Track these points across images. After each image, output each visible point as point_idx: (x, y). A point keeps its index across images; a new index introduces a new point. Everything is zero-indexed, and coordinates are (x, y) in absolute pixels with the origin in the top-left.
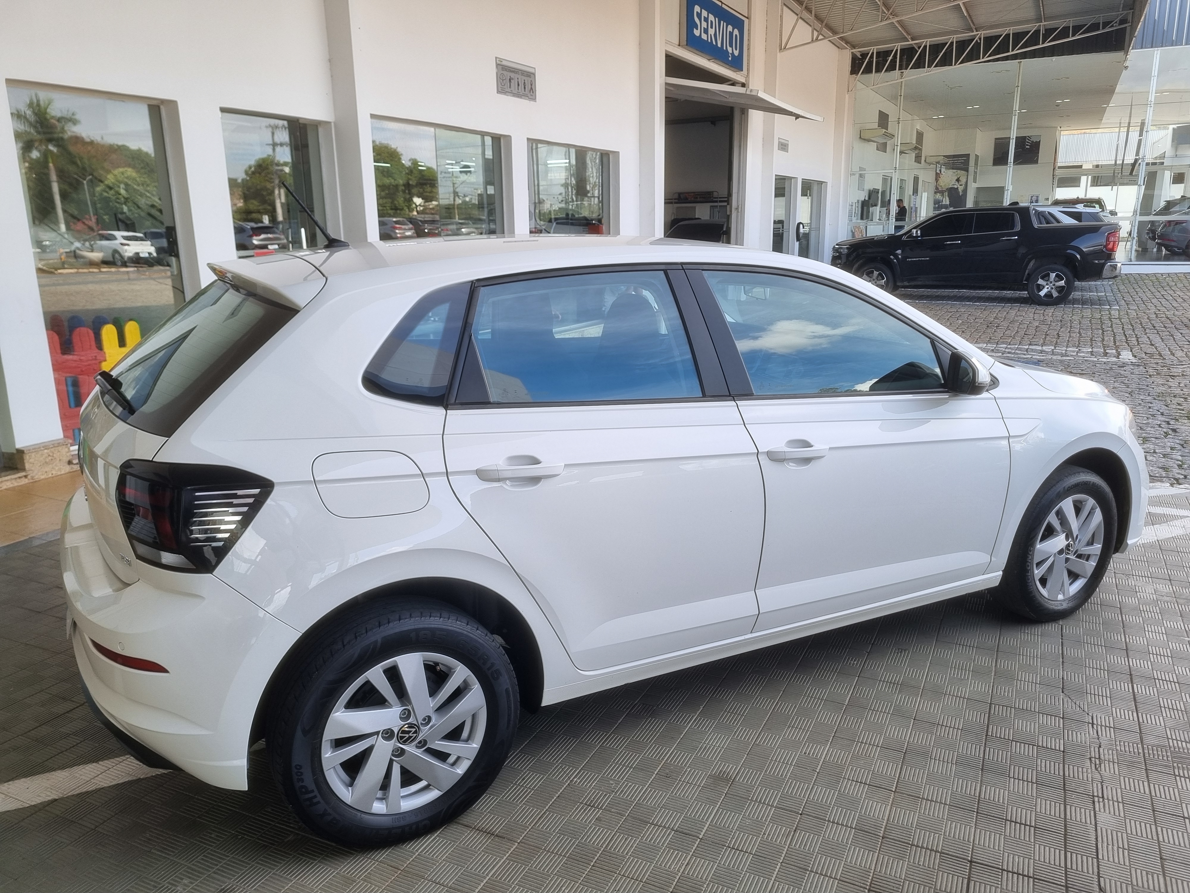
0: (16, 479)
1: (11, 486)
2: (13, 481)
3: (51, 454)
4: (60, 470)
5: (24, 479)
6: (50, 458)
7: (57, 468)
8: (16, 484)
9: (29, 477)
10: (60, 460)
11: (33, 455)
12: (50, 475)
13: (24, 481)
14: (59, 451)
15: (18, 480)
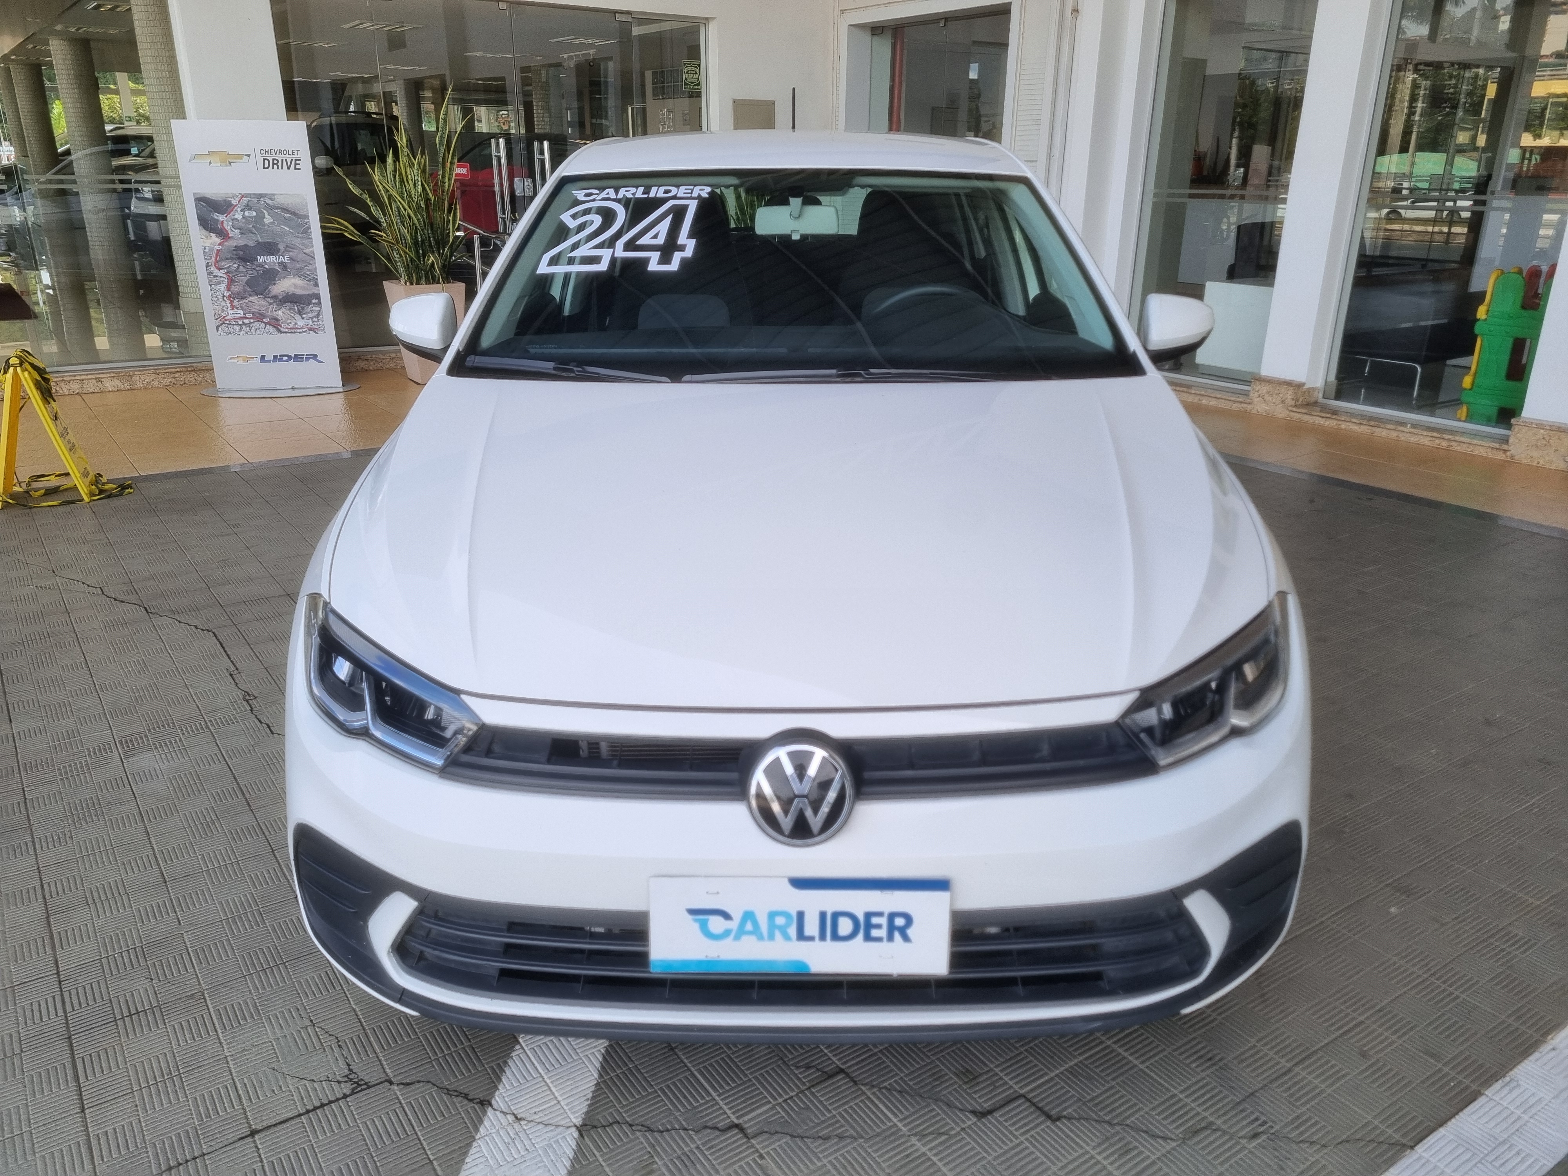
0: (1492, 448)
1: (1484, 454)
2: (1489, 450)
3: (1547, 439)
4: (1551, 462)
5: (1501, 453)
6: (1544, 442)
7: (1547, 458)
8: (1490, 455)
9: (1508, 453)
10: (1556, 450)
11: (1524, 429)
12: (1535, 464)
13: (1500, 456)
14: (1559, 439)
15: (1494, 452)
